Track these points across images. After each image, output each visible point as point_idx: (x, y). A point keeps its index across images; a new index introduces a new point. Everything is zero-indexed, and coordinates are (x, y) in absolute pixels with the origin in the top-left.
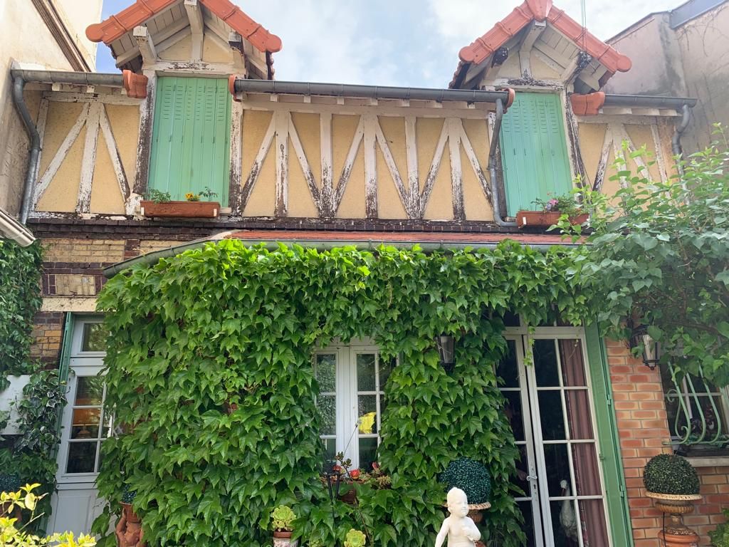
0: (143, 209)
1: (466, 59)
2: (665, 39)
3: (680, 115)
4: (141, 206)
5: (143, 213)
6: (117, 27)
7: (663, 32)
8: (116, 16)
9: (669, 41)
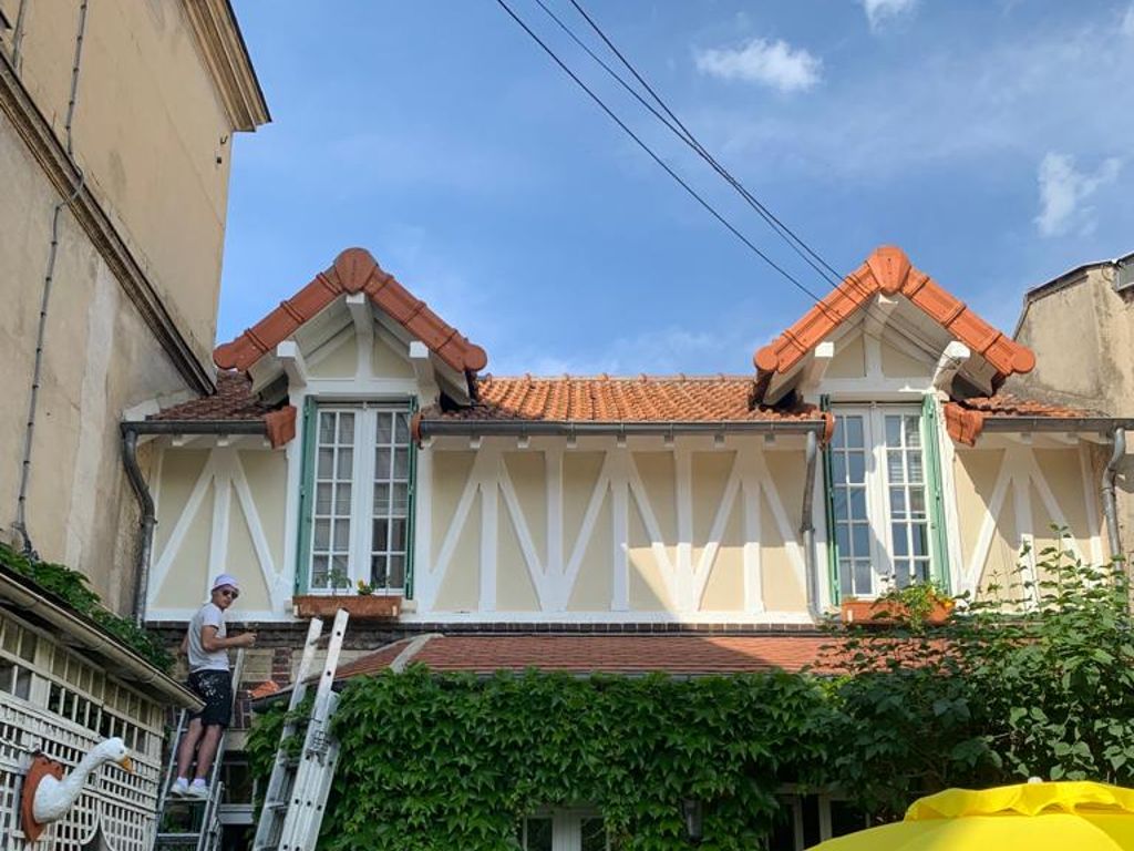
0: (296, 607)
1: (764, 367)
2: (1103, 308)
3: (1110, 442)
4: (294, 604)
5: (296, 613)
6: (255, 345)
7: (1101, 297)
8: (254, 328)
9: (1110, 312)
